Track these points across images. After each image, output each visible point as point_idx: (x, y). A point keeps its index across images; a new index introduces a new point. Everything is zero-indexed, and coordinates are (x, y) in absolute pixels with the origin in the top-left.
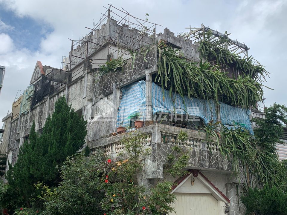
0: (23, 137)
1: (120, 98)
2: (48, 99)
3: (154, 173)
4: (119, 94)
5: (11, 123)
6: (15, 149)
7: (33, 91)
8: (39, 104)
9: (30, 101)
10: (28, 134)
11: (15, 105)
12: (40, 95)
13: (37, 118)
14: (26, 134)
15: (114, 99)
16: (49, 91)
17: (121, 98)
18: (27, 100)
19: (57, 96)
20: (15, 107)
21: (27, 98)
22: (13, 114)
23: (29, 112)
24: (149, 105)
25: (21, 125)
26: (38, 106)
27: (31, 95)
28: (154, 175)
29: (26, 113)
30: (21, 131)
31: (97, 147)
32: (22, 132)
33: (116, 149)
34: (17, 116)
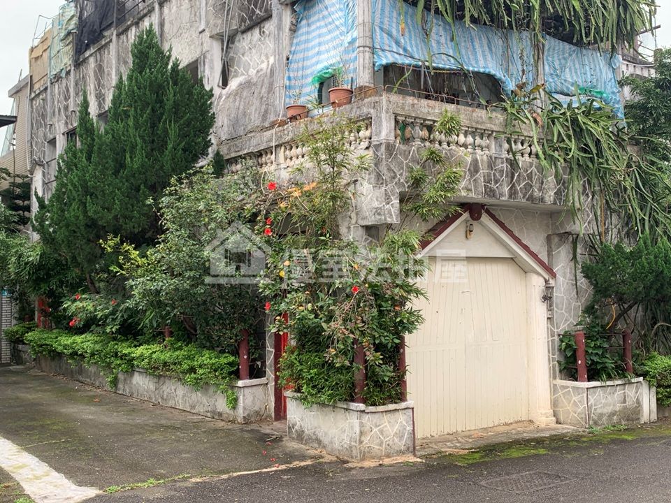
0: (63, 134)
1: (290, 30)
2: (114, 38)
3: (378, 212)
4: (287, 18)
5: (32, 100)
6: (47, 163)
7: (75, 18)
8: (92, 50)
9: (69, 43)
10: (75, 125)
11: (35, 55)
12: (93, 26)
13: (92, 87)
14: (70, 127)
15: (276, 32)
16: (115, 15)
17: (294, 29)
18: (62, 40)
19: (134, 29)
20: (37, 58)
21: (62, 35)
22: (33, 78)
23: (70, 71)
24: (364, 47)
25: (56, 103)
26: (91, 55)
27: (70, 28)
28: (378, 217)
29: (63, 75)
30: (57, 119)
31: (240, 153)
32: (59, 121)
33: (286, 159)
34: (42, 82)
